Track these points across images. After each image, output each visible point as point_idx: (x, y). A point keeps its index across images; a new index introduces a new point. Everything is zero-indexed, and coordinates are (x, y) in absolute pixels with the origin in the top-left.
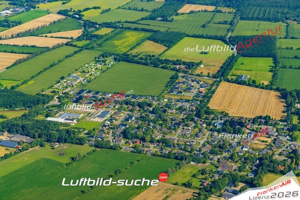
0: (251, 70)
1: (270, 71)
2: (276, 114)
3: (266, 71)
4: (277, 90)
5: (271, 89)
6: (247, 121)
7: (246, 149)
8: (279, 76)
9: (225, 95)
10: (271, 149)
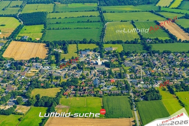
0: (30, 33)
1: (41, 32)
2: (42, 56)
3: (39, 33)
4: (44, 42)
5: (41, 42)
6: (25, 62)
7: (23, 78)
8: (46, 34)
9: (13, 49)
10: (38, 75)
